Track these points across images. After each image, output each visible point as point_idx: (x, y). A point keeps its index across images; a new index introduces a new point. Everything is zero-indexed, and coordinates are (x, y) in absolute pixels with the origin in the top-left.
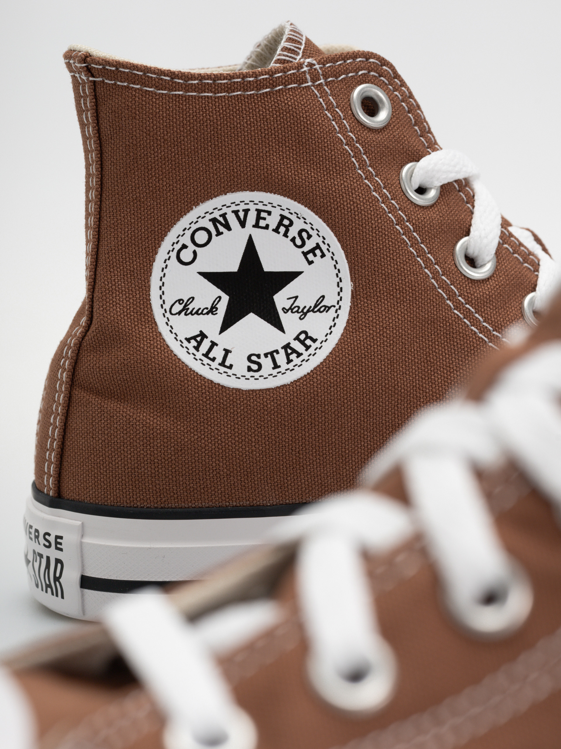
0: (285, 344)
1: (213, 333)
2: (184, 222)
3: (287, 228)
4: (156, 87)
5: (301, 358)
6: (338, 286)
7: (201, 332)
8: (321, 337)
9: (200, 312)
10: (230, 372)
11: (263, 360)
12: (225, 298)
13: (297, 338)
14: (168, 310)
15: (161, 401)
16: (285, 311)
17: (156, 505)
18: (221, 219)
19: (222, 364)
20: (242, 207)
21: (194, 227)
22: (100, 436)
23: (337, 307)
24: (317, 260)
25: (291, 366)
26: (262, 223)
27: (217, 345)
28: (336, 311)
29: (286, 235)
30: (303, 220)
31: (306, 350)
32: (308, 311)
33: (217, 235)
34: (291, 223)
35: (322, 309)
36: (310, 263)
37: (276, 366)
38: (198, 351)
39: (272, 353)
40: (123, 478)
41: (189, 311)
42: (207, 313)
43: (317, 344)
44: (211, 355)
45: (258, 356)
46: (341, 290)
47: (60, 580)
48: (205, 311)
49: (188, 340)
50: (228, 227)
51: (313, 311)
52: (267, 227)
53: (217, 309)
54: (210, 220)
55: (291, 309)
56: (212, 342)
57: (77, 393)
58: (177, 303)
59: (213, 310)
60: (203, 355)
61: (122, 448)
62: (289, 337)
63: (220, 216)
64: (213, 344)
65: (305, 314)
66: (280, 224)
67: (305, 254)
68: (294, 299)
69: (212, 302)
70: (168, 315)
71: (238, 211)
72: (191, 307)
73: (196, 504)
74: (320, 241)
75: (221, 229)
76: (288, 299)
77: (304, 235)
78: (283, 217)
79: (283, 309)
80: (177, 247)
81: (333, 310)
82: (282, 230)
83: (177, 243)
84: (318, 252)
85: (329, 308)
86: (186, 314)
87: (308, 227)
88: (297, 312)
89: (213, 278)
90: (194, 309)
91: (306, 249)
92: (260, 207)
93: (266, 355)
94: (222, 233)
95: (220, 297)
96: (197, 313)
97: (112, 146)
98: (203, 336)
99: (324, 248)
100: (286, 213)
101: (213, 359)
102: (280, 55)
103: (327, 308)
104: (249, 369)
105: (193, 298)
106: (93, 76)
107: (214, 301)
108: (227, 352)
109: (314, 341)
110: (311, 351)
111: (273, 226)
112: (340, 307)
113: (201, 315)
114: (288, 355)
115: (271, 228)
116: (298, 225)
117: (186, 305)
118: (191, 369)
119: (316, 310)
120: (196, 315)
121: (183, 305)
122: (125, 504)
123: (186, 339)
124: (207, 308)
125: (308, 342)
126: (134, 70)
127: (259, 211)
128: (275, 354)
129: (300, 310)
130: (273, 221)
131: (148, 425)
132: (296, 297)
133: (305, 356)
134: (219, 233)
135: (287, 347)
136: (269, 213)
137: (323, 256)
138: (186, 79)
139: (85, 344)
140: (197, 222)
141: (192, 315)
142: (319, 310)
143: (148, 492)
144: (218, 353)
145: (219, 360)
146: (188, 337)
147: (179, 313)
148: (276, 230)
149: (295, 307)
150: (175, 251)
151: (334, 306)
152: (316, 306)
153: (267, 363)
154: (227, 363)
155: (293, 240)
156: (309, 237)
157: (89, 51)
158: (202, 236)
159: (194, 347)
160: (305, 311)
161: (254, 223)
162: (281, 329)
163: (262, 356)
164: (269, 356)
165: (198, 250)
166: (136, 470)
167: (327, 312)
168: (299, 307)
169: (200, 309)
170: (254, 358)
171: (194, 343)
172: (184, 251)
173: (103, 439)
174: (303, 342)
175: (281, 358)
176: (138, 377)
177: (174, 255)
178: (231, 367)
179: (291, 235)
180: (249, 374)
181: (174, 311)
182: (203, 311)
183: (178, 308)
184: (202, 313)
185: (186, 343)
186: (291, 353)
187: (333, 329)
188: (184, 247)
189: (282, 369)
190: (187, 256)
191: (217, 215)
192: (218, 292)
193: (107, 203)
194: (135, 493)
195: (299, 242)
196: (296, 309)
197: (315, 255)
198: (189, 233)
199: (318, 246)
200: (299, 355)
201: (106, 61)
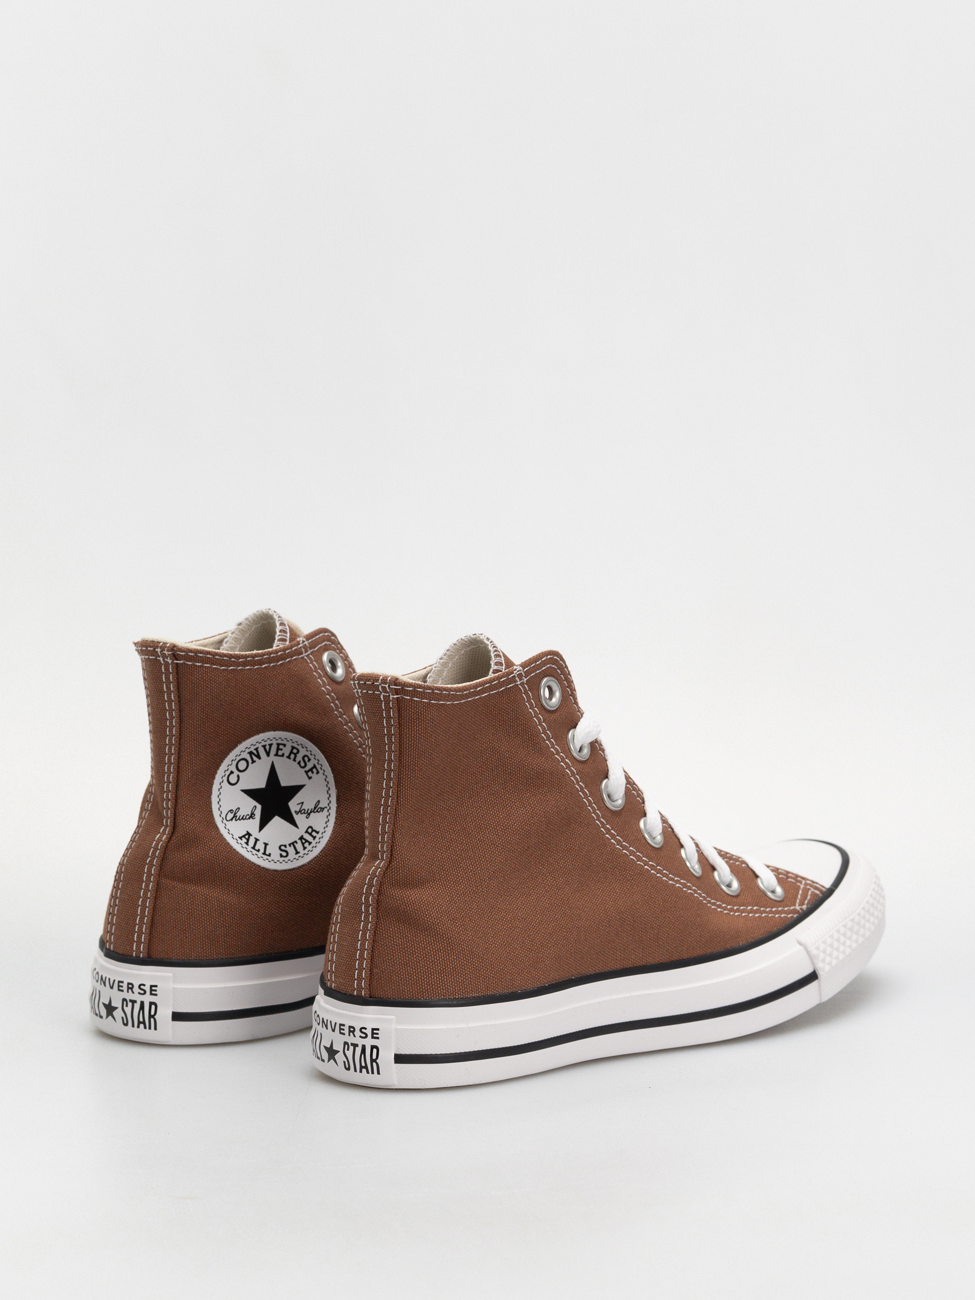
0: (300, 836)
1: (255, 833)
2: (232, 755)
3: (295, 755)
4: (212, 663)
5: (312, 845)
6: (328, 793)
7: (247, 832)
8: (321, 830)
9: (244, 818)
10: (270, 859)
11: (288, 849)
12: (259, 807)
13: (307, 832)
14: (224, 818)
15: (227, 882)
16: (297, 813)
17: (226, 957)
18: (255, 752)
19: (264, 853)
20: (269, 742)
21: (238, 758)
22: (185, 911)
23: (328, 808)
24: (314, 776)
25: (306, 851)
26: (280, 753)
27: (259, 840)
28: (328, 811)
29: (294, 760)
30: (305, 749)
31: (314, 839)
32: (311, 812)
33: (252, 763)
34: (298, 751)
35: (319, 810)
36: (310, 778)
37: (297, 853)
38: (248, 845)
39: (293, 843)
40: (204, 939)
41: (237, 818)
42: (249, 818)
43: (320, 835)
44: (257, 848)
45: (285, 846)
46: (330, 796)
47: (155, 1017)
48: (248, 817)
49: (241, 838)
50: (259, 757)
51: (314, 812)
52: (283, 755)
53: (255, 815)
54: (248, 753)
55: (300, 811)
56: (255, 838)
57: (163, 881)
58: (230, 813)
59: (252, 816)
60: (252, 848)
61: (203, 918)
62: (301, 831)
63: (255, 749)
64: (257, 840)
65: (309, 814)
66: (291, 752)
67: (307, 772)
68: (301, 805)
69: (251, 810)
70: (225, 821)
71: (266, 745)
72: (238, 815)
73: (252, 953)
74: (316, 762)
75: (255, 758)
76: (298, 804)
77: (306, 759)
78: (293, 748)
79: (296, 812)
80: (228, 773)
81: (326, 810)
82: (292, 756)
83: (228, 770)
84: (314, 770)
85: (323, 809)
86: (236, 820)
87: (308, 754)
88: (304, 813)
89: (250, 793)
90: (240, 816)
91: (307, 769)
92: (280, 741)
93: (290, 845)
94: (255, 761)
95: (255, 807)
96: (242, 818)
97: (191, 707)
98: (249, 834)
99: (318, 767)
100: (295, 745)
101: (258, 851)
102: (279, 635)
103: (322, 809)
104: (281, 856)
105: (239, 808)
106: (177, 660)
107: (252, 810)
108: (266, 844)
109: (318, 833)
110: (317, 839)
111: (287, 754)
112: (330, 808)
113: (246, 820)
114: (303, 844)
115: (285, 756)
116: (303, 752)
117: (235, 814)
118: (246, 859)
119: (315, 811)
120: (242, 820)
121: (233, 813)
122: (205, 958)
123: (239, 837)
124: (248, 815)
125: (314, 833)
126: (208, 654)
127: (278, 745)
128: (295, 844)
129: (306, 812)
130: (286, 751)
131: (220, 900)
132: (302, 803)
133: (313, 844)
134: (253, 762)
135: (301, 838)
136: (285, 745)
137: (318, 772)
138: (238, 658)
139: (171, 846)
140: (240, 755)
141: (240, 820)
142: (317, 811)
143: (221, 948)
144: (260, 846)
145: (262, 851)
146: (240, 836)
147: (232, 819)
148: (289, 757)
149: (302, 810)
150: (226, 776)
151: (326, 807)
152: (315, 808)
153: (291, 850)
154: (267, 853)
155: (299, 763)
156: (309, 760)
157: (175, 643)
158: (242, 765)
159: (245, 843)
160: (309, 812)
161: (275, 753)
162: (296, 825)
163: (288, 846)
164: (292, 845)
165: (240, 774)
166: (213, 932)
167: (322, 811)
168: (305, 810)
169: (244, 816)
170: (283, 848)
171: (244, 840)
172: (232, 775)
173: (188, 912)
174: (310, 834)
175: (299, 846)
176: (212, 867)
177: (225, 779)
178: (269, 855)
179: (297, 760)
180: (281, 859)
181: (228, 818)
182: (246, 817)
183: (230, 816)
184: (246, 819)
185: (239, 841)
186: (305, 843)
187: (328, 823)
188: (232, 772)
189: (301, 854)
190: (233, 779)
191: (252, 749)
192: (254, 803)
193: (186, 746)
194: (212, 949)
195: (302, 764)
196: (303, 811)
197: (313, 773)
198: (235, 763)
199: (315, 767)
200: (310, 843)
201: (189, 650)
